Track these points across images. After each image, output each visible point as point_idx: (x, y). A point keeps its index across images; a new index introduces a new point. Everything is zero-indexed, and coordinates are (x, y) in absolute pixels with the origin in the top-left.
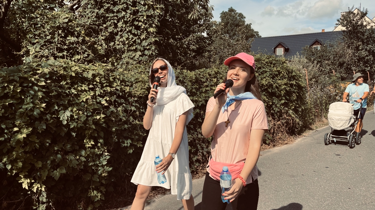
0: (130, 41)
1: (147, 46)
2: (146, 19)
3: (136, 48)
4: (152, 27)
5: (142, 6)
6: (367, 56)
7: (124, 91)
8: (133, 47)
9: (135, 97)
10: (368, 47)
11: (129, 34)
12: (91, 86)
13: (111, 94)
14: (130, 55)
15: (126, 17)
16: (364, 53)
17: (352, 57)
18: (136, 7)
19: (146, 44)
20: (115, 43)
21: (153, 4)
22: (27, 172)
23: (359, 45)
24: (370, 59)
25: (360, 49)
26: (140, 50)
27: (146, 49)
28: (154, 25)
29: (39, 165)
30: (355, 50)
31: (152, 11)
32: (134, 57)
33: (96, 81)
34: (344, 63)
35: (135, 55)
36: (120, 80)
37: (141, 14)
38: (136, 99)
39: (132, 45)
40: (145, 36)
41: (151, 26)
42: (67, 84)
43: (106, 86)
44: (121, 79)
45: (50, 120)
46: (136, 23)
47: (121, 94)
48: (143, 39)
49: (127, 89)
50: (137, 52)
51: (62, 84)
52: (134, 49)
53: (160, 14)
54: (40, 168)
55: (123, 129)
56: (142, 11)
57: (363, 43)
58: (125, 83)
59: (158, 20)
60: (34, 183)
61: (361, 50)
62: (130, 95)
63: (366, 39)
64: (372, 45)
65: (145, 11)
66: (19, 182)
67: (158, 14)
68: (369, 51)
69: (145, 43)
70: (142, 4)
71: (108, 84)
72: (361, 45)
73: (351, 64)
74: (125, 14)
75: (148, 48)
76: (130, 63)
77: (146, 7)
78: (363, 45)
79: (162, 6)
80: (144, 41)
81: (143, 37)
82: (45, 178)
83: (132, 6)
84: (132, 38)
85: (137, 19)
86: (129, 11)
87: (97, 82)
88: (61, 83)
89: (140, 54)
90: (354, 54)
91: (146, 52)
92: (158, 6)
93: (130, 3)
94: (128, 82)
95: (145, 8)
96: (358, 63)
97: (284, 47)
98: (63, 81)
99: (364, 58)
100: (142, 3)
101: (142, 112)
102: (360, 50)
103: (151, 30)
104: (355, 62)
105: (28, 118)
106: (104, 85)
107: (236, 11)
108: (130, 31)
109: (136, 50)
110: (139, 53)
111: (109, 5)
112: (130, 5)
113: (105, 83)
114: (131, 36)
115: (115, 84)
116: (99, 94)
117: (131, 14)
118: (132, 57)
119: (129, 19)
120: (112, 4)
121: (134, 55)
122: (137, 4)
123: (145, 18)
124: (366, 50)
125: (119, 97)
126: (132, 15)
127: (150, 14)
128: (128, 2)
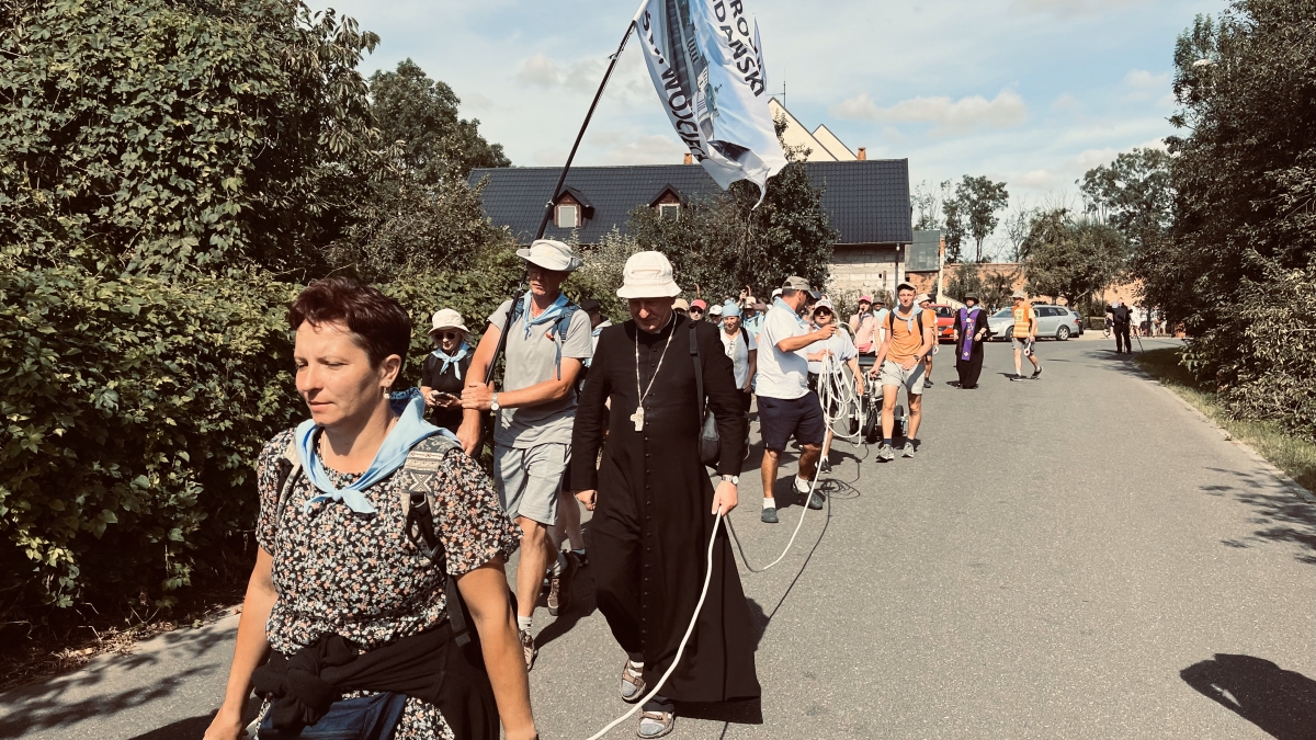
0: (164, 206)
1: (218, 222)
2: (215, 152)
3: (182, 227)
4: (233, 175)
5: (202, 117)
6: (788, 242)
7: (212, 344)
8: (171, 224)
9: (237, 356)
10: (790, 217)
11: (160, 187)
12: (141, 334)
13: (188, 351)
14: (162, 246)
15: (154, 142)
16: (781, 234)
17: (753, 242)
18: (183, 118)
19: (215, 217)
20: (112, 210)
21: (235, 114)
22: (34, 522)
23: (771, 212)
24: (797, 250)
25: (773, 221)
26: (196, 234)
27: (215, 230)
28: (238, 171)
29: (60, 506)
30: (760, 225)
31: (233, 132)
32: (178, 249)
33: (149, 322)
34: (735, 259)
35: (181, 246)
36: (200, 319)
37: (200, 139)
38: (239, 362)
39: (170, 219)
40: (212, 195)
41: (229, 171)
42: (91, 328)
43: (173, 332)
44: (201, 315)
45: (76, 411)
46: (185, 161)
47: (207, 351)
48: (205, 205)
49: (220, 339)
50: (183, 237)
51: (80, 330)
52: (178, 229)
53: (254, 142)
54: (61, 514)
55: (223, 429)
56: (202, 130)
57: (779, 206)
58: (210, 326)
59: (249, 158)
60: (48, 546)
61: (776, 225)
62: (225, 352)
63: (786, 195)
64: (800, 214)
65: (212, 132)
66: (18, 544)
67: (250, 143)
68: (793, 229)
69: (209, 216)
70: (201, 113)
71: (175, 329)
72: (773, 211)
73: (752, 264)
74: (150, 134)
75: (220, 227)
76: (164, 268)
77: (215, 120)
78: (780, 211)
79: (261, 122)
80: (208, 210)
81: (205, 196)
82: (73, 536)
83: (173, 116)
84: (169, 201)
85: (188, 150)
86: (162, 128)
87: (153, 324)
88: (77, 328)
89: (195, 242)
90: (757, 236)
91: (215, 239)
92: (250, 121)
93: (167, 107)
94: (215, 322)
95: (211, 123)
96: (769, 260)
97: (579, 203)
98: (81, 324)
99: (781, 247)
100: (204, 110)
101: (255, 392)
102: (772, 225)
103: (231, 183)
104: (763, 256)
105: (33, 406)
106: (168, 330)
107: (424, 75)
108: (164, 181)
109: (181, 233)
110: (190, 242)
111: (95, 103)
112: (167, 112)
113: (168, 326)
114: (166, 194)
115: (191, 329)
116: (164, 351)
117: (166, 134)
118: (168, 251)
119: (162, 148)
120: (102, 101)
121: (175, 245)
122: (187, 109)
123: (213, 150)
124: (786, 225)
125: (203, 358)
126: (169, 138)
127: (227, 141)
128: (159, 103)
